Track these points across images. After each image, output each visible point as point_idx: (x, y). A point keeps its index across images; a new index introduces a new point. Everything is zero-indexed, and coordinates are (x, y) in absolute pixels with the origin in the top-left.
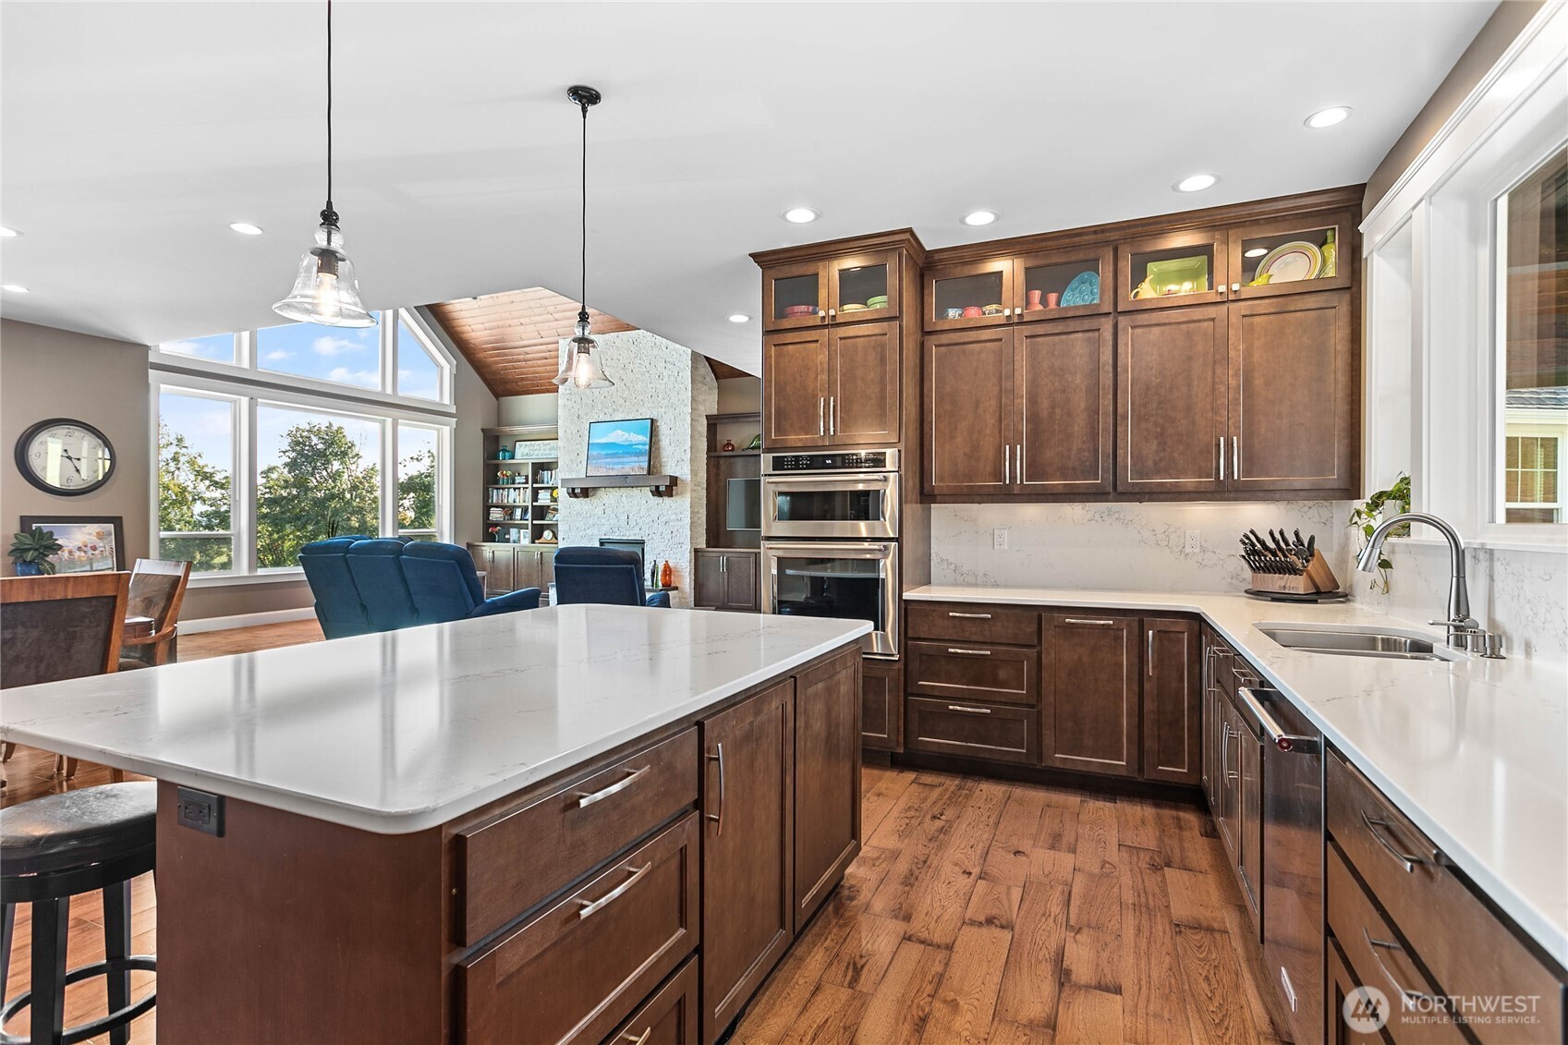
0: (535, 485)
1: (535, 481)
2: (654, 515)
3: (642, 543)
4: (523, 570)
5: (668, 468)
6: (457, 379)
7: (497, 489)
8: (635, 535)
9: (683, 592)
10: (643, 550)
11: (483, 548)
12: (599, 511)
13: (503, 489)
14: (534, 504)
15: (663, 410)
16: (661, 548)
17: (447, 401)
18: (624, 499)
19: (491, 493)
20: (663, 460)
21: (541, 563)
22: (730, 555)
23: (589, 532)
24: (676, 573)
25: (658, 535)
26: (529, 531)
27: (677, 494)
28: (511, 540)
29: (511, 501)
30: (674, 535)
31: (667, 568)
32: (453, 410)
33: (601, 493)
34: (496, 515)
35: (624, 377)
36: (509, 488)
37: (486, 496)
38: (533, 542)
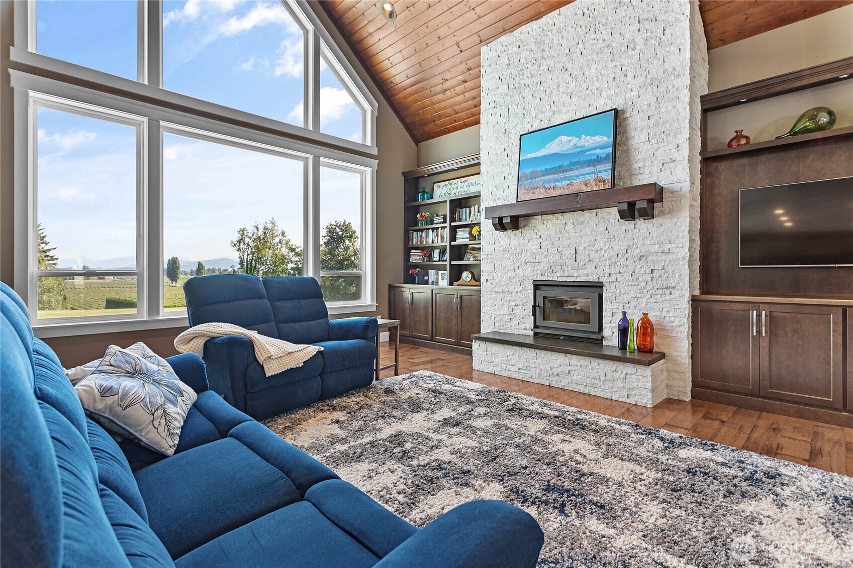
0: (453, 224)
1: (453, 219)
2: (620, 246)
3: (599, 286)
4: (442, 315)
5: (645, 176)
6: (379, 123)
7: (417, 231)
8: (587, 275)
9: (675, 362)
10: (601, 297)
11: (404, 290)
12: (533, 245)
13: (422, 230)
14: (453, 243)
15: (635, 93)
16: (632, 294)
17: (369, 143)
18: (569, 227)
19: (411, 235)
20: (636, 166)
21: (461, 308)
22: (774, 308)
23: (520, 272)
24: (660, 332)
25: (627, 276)
26: (447, 272)
27: (662, 213)
28: (430, 281)
29: (429, 241)
30: (656, 274)
31: (647, 323)
32: (375, 152)
33: (537, 221)
34: (416, 257)
35: (569, 66)
36: (428, 229)
37: (407, 239)
38: (451, 284)
